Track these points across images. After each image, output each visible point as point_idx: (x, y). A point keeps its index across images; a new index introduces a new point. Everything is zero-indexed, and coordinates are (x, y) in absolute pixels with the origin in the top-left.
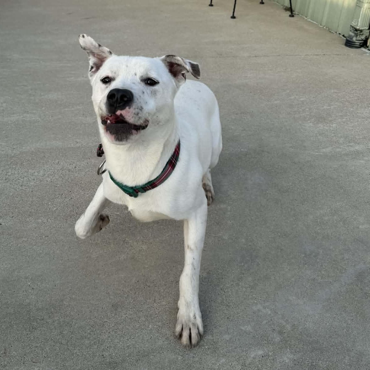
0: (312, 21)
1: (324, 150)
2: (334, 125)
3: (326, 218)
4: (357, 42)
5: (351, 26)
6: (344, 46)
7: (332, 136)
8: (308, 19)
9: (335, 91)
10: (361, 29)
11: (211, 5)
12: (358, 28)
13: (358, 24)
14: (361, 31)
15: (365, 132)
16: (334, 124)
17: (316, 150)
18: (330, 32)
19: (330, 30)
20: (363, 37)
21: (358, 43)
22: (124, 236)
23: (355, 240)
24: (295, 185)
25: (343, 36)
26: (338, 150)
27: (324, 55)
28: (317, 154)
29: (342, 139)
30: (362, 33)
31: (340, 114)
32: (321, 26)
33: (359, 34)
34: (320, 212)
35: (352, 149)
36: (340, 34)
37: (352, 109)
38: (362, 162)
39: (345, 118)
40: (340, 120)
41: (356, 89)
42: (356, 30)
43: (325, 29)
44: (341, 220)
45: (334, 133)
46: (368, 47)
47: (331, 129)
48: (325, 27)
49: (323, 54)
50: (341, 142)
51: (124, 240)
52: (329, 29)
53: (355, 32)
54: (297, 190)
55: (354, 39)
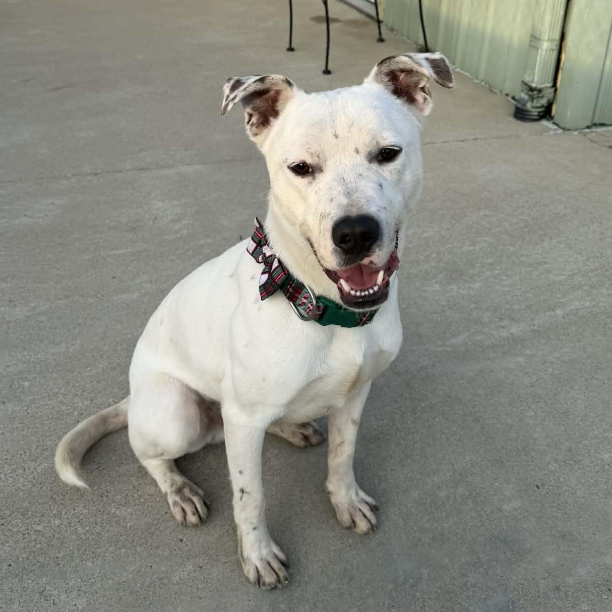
0: (462, 72)
1: (454, 341)
2: (477, 285)
3: (443, 494)
4: (533, 110)
5: (523, 82)
6: (512, 119)
7: (471, 309)
8: (456, 68)
9: (487, 213)
10: (539, 86)
11: (291, 49)
12: (534, 85)
13: (533, 79)
14: (540, 91)
15: (530, 295)
16: (478, 282)
17: (440, 342)
18: (491, 91)
19: (491, 88)
20: (544, 102)
21: (535, 113)
22: (44, 580)
23: (493, 539)
24: (394, 424)
25: (513, 98)
26: (479, 337)
27: (475, 139)
28: (440, 349)
29: (488, 313)
30: (541, 95)
31: (490, 261)
32: (478, 82)
33: (535, 96)
34: (433, 481)
35: (504, 333)
36: (507, 95)
37: (512, 249)
38: (520, 359)
39: (498, 268)
40: (488, 273)
41: (523, 207)
42: (531, 89)
43: (483, 86)
44: (470, 494)
45: (475, 303)
46: (552, 118)
47: (472, 293)
48: (483, 83)
49: (474, 137)
50: (486, 319)
51: (42, 589)
52: (490, 86)
53: (530, 93)
54: (396, 434)
55: (529, 106)
